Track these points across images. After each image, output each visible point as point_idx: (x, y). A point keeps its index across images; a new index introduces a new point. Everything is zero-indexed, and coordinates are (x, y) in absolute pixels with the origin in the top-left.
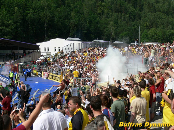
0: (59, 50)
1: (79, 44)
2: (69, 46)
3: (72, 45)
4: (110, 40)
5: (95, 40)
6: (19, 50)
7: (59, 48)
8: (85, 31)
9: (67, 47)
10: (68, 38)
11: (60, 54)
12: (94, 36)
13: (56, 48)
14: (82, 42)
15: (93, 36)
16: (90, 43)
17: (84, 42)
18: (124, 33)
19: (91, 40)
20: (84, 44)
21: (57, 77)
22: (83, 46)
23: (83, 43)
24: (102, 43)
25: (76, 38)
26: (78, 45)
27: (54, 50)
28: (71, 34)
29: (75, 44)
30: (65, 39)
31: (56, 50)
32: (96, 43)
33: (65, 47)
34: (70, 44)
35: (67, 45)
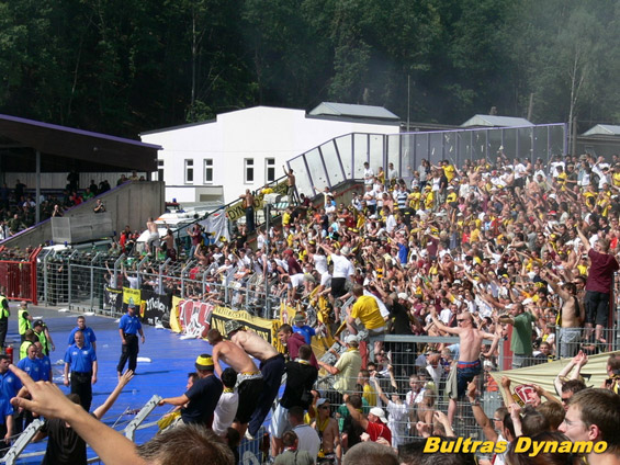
0: (271, 173)
1: (386, 138)
2: (328, 150)
3: (345, 146)
4: (564, 119)
5: (479, 120)
6: (42, 171)
7: (271, 161)
8: (420, 66)
9: (313, 158)
10: (324, 108)
11: (275, 195)
12: (470, 92)
13: (250, 162)
14: (403, 129)
15: (466, 95)
16: (449, 133)
17: (412, 129)
19: (455, 116)
20: (414, 141)
21: (257, 328)
22: (406, 150)
23: (407, 135)
24: (522, 135)
25: (370, 103)
26: (377, 145)
27: (243, 174)
28: (335, 84)
29: (361, 141)
30: (307, 113)
31: (250, 175)
32: (481, 133)
33: (303, 155)
34: (334, 140)
35: (319, 147)
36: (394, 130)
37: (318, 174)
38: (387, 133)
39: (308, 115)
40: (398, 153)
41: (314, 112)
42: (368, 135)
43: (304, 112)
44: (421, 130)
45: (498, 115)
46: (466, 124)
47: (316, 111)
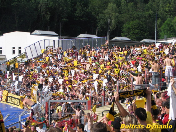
0: (20, 52)
1: (54, 41)
2: (37, 45)
3: (42, 43)
4: (106, 35)
5: (82, 35)
7: (20, 48)
11: (20, 59)
13: (14, 48)
14: (59, 38)
16: (72, 40)
17: (62, 38)
18: (131, 23)
19: (75, 35)
20: (63, 41)
21: (16, 98)
22: (60, 44)
23: (60, 40)
24: (94, 40)
26: (52, 43)
27: (11, 52)
29: (47, 42)
30: (31, 33)
31: (14, 52)
32: (82, 40)
33: (30, 46)
34: (39, 42)
35: (34, 44)
36: (56, 39)
37: (34, 52)
38: (54, 40)
39: (31, 34)
40: (58, 46)
42: (49, 40)
43: (30, 33)
44: (65, 38)
45: (87, 34)
46: (78, 37)
47: (34, 33)
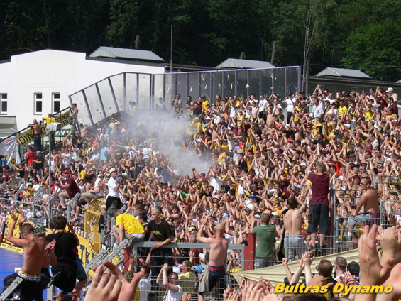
0: (57, 105)
1: (152, 77)
2: (104, 87)
3: (118, 83)
4: (300, 63)
5: (230, 62)
7: (57, 96)
8: (182, 18)
9: (92, 93)
10: (103, 51)
11: (56, 124)
12: (224, 39)
13: (39, 96)
14: (168, 70)
15: (221, 42)
16: (205, 73)
17: (175, 70)
18: (372, 28)
19: (212, 60)
20: (176, 79)
22: (169, 87)
23: (170, 75)
24: (264, 75)
26: (145, 82)
27: (33, 106)
28: (111, 30)
29: (131, 79)
30: (87, 55)
31: (39, 107)
32: (232, 75)
33: (83, 91)
34: (109, 78)
35: (96, 84)
36: (159, 70)
37: (95, 105)
38: (153, 73)
39: (88, 58)
40: (162, 90)
41: (94, 55)
42: (138, 74)
43: (84, 54)
44: (182, 70)
45: (246, 59)
46: (220, 66)
47: (96, 54)
